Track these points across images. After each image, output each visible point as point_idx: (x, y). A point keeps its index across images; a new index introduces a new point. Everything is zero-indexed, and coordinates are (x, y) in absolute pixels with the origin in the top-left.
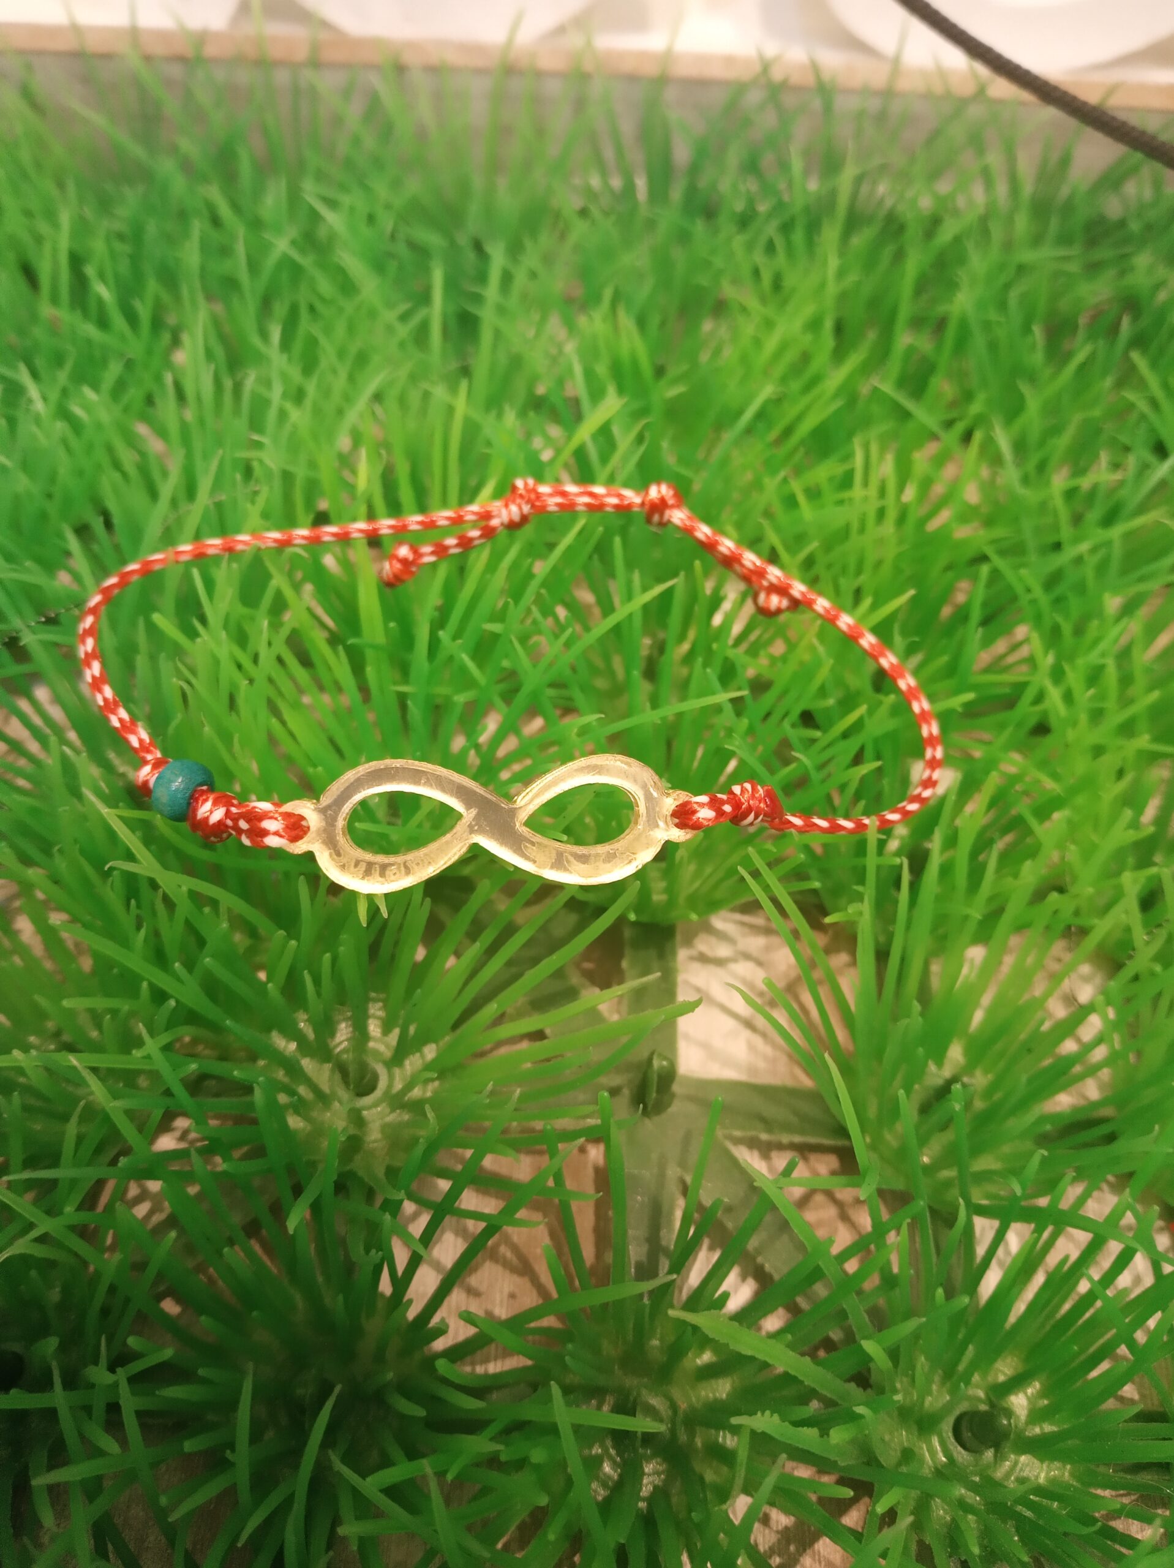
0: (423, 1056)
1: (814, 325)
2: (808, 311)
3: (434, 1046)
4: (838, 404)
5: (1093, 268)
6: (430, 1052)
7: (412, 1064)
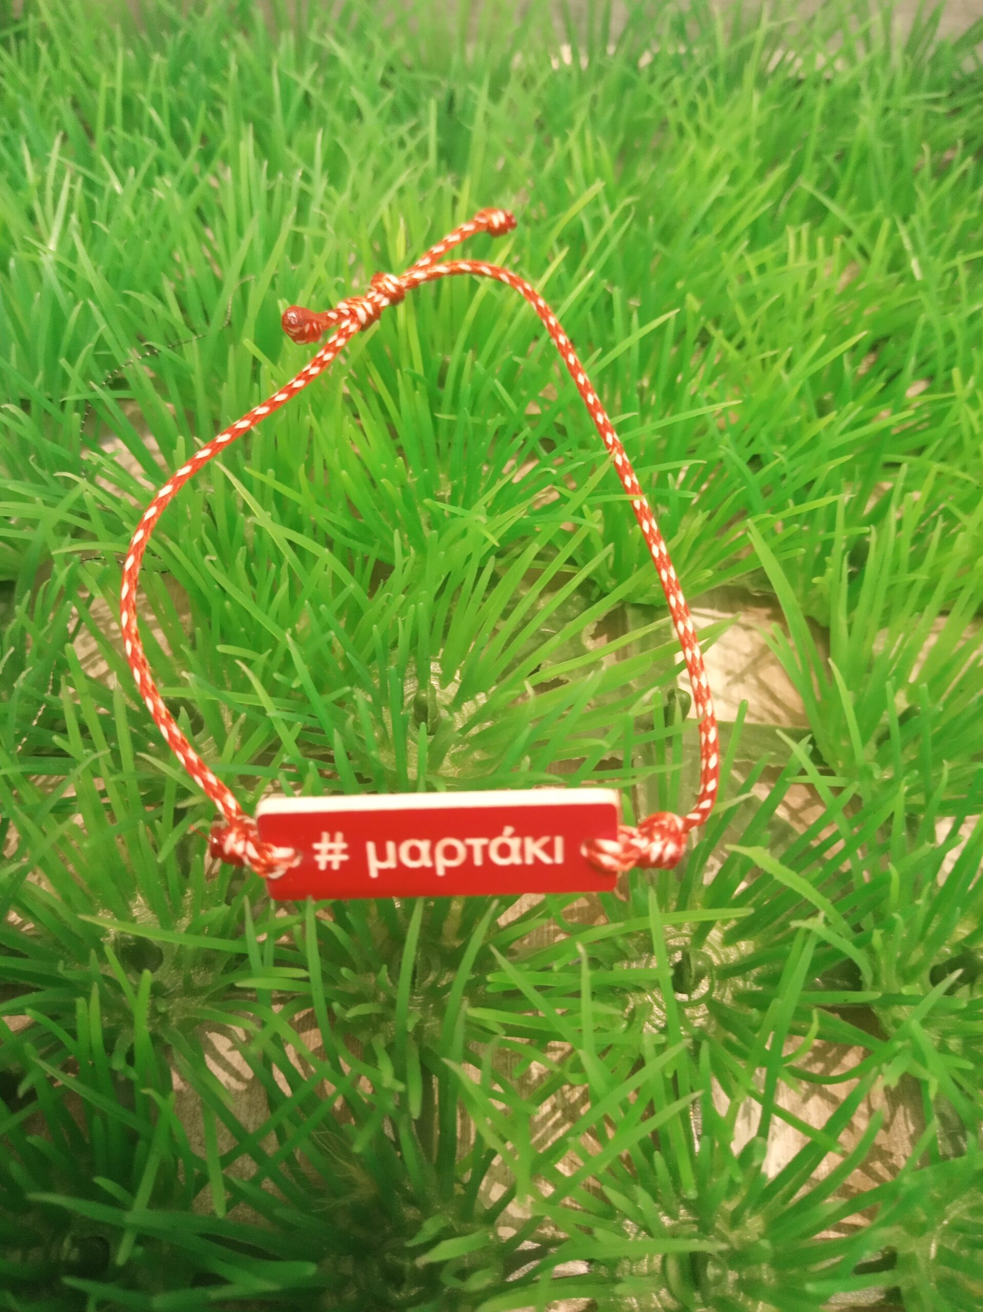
0: (476, 702)
1: (743, 146)
2: (736, 136)
3: (483, 695)
4: (769, 204)
5: (956, 112)
6: (481, 698)
7: (469, 708)
